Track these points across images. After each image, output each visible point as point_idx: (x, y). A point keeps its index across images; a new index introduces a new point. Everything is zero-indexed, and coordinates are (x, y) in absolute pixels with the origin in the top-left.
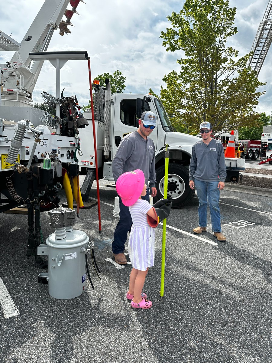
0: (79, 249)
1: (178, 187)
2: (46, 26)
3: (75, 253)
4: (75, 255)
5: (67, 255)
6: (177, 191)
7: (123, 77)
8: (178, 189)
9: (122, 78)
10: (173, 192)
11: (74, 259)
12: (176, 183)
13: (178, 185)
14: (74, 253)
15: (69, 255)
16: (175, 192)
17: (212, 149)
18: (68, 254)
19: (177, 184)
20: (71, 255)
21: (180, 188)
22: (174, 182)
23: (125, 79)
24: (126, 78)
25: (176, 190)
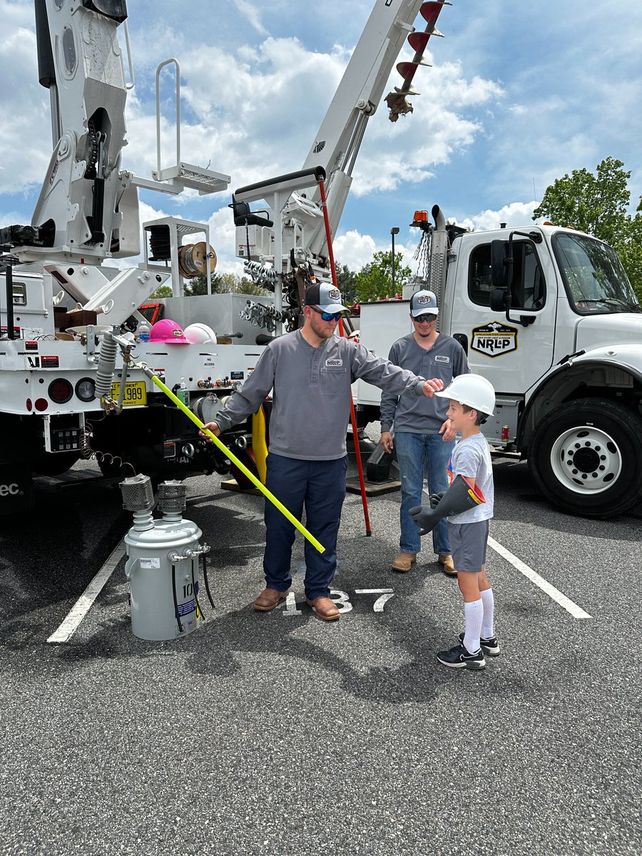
0: (165, 554)
1: (602, 463)
2: (349, 113)
3: (158, 560)
4: (156, 563)
5: (144, 561)
6: (601, 474)
7: (623, 171)
8: (602, 468)
9: (621, 175)
10: (589, 475)
11: (154, 569)
12: (598, 452)
13: (604, 458)
14: (155, 559)
15: (147, 561)
16: (595, 475)
17: (441, 359)
18: (145, 559)
19: (600, 454)
20: (150, 561)
21: (608, 464)
22: (593, 447)
23: (629, 177)
24: (629, 172)
25: (598, 471)
